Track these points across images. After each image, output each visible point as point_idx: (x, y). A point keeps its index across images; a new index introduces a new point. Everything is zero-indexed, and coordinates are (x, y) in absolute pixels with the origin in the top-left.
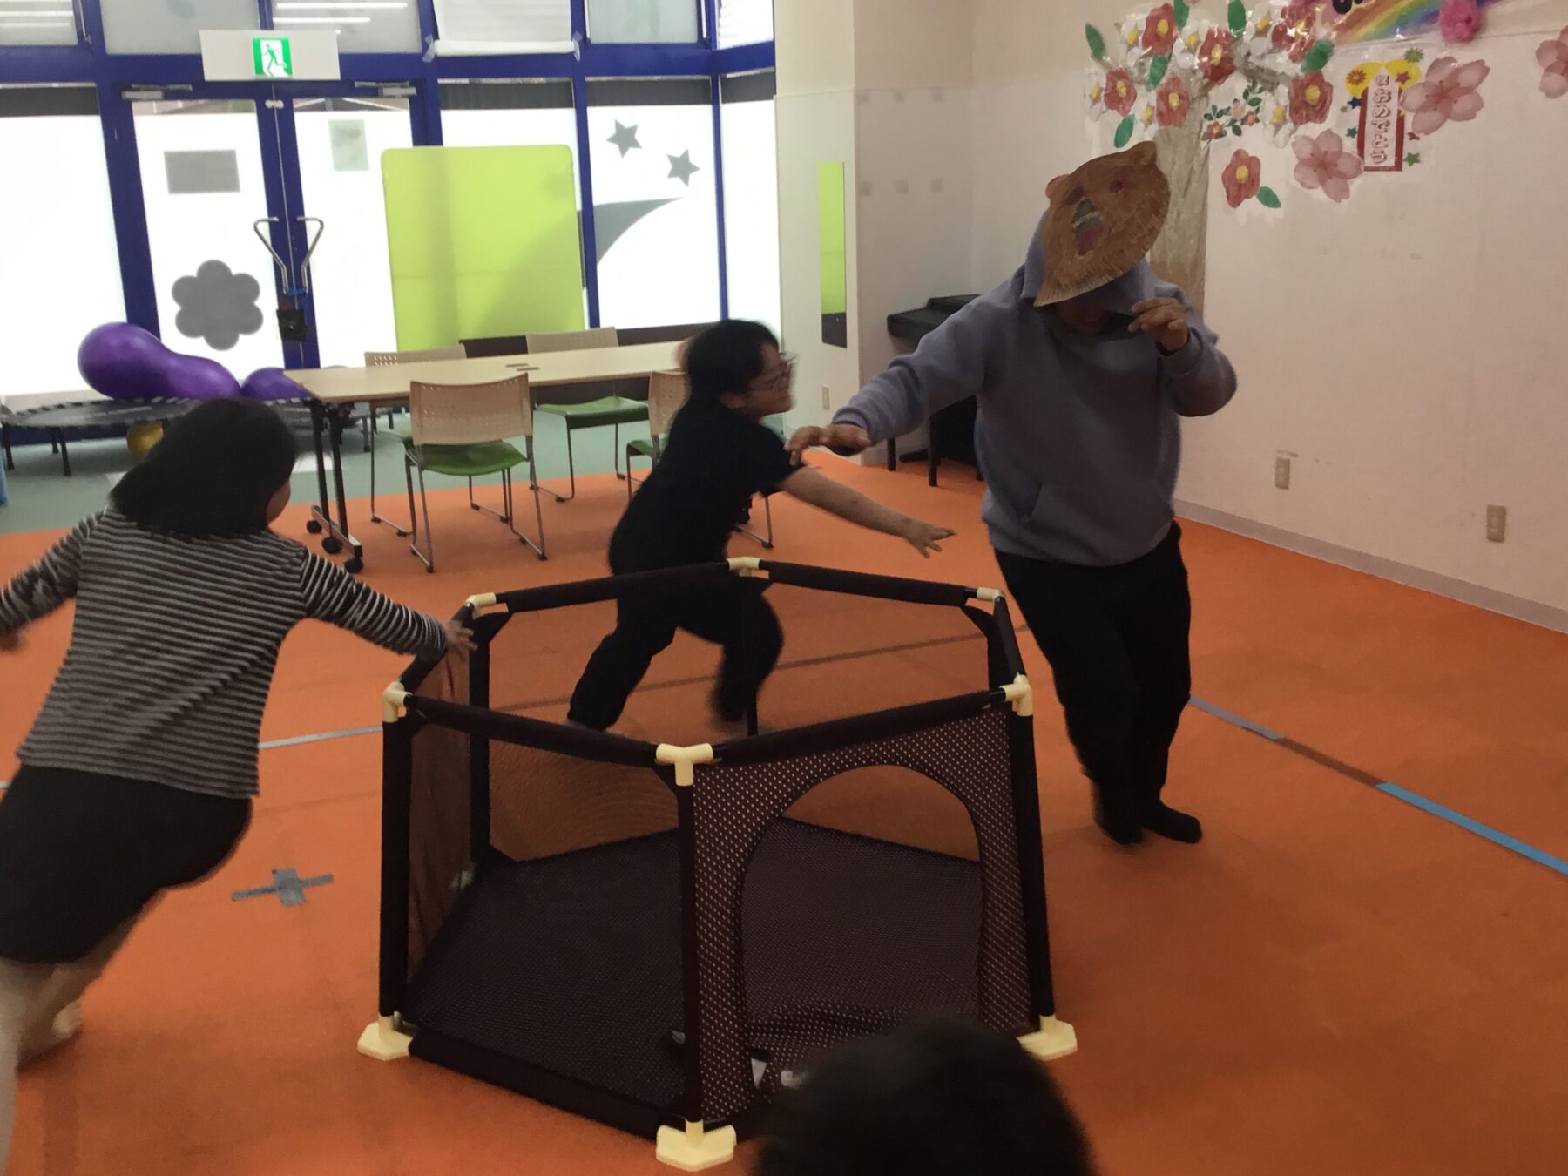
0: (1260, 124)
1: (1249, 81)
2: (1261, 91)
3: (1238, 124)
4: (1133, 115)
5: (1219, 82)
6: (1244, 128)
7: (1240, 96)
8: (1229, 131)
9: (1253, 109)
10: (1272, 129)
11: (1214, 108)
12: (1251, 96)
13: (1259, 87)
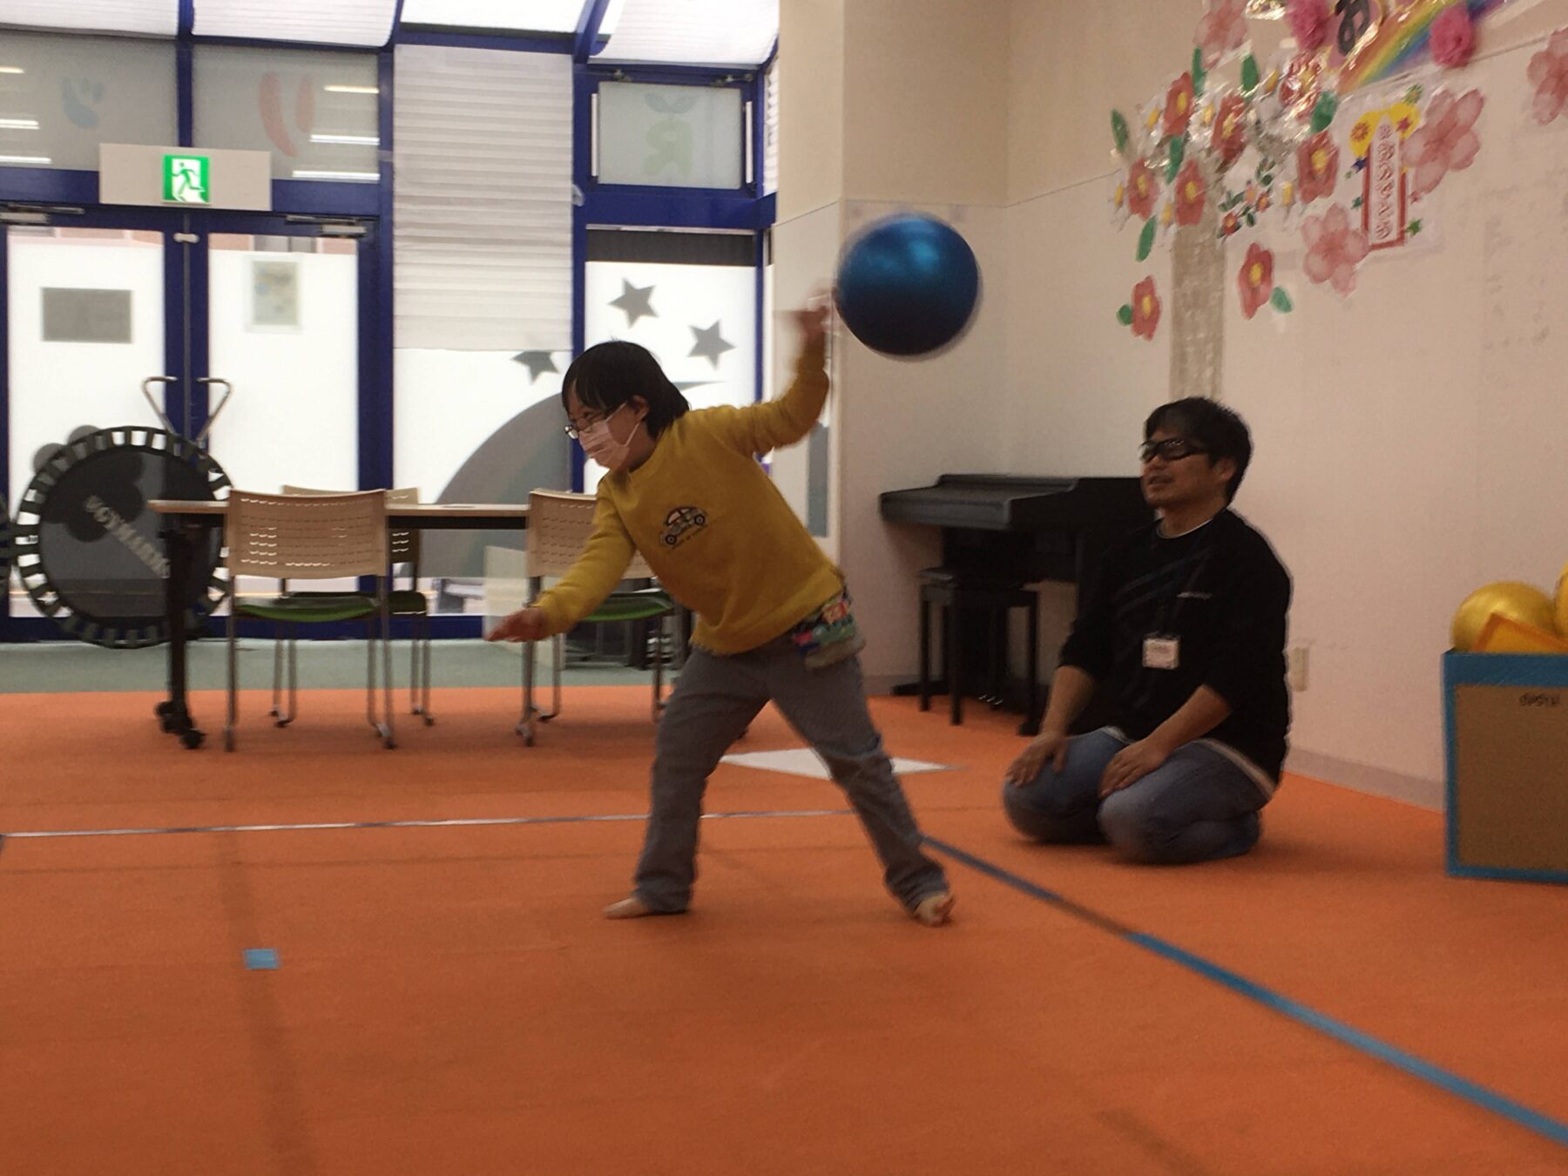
0: (1273, 208)
1: (1260, 155)
2: (1273, 165)
3: (1252, 211)
4: (1155, 217)
5: (1232, 162)
7: (1253, 174)
8: (1243, 219)
9: (1266, 189)
10: (1283, 212)
11: (1229, 194)
12: (1264, 174)
13: (1270, 160)
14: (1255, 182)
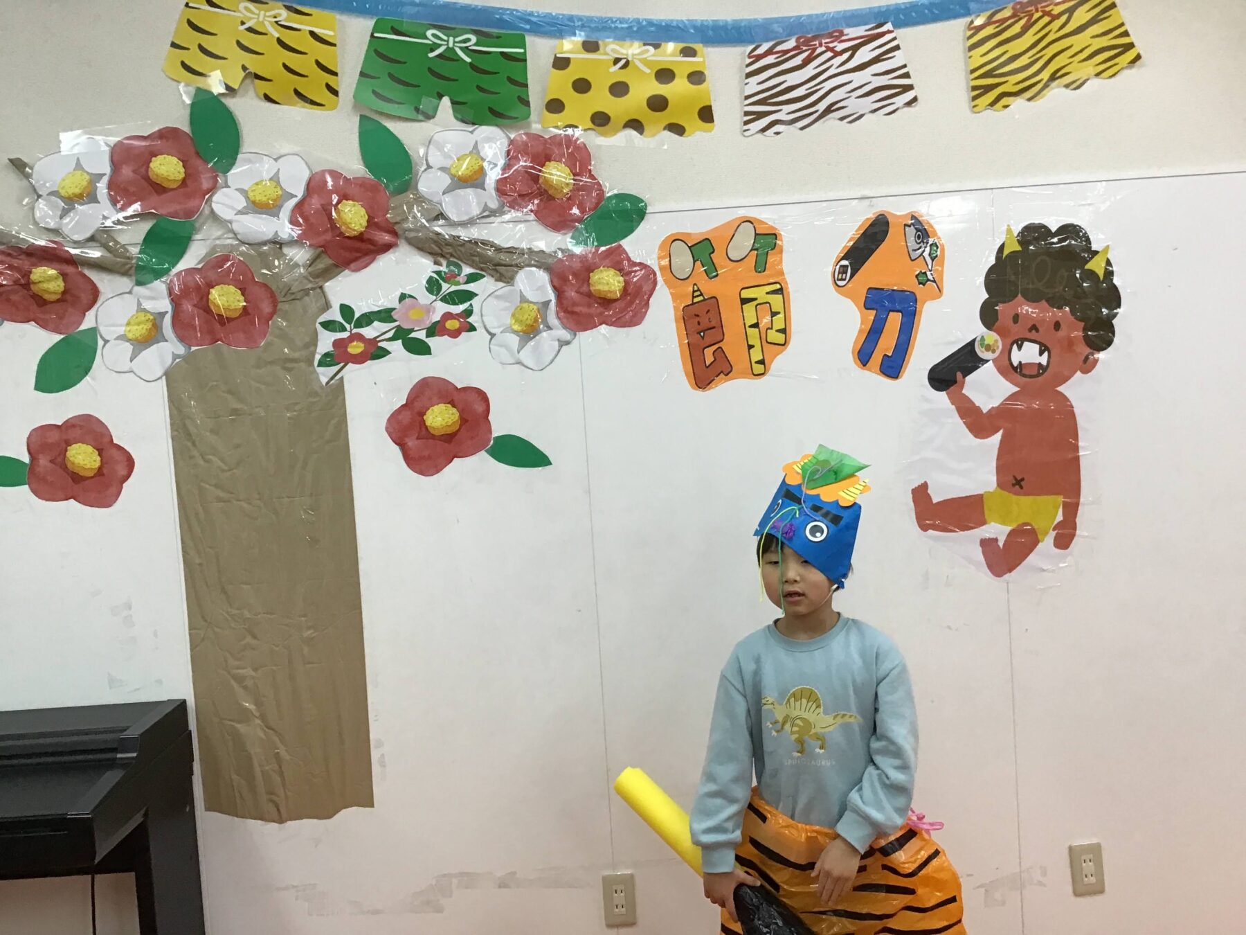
0: (480, 336)
1: (436, 263)
2: (472, 278)
3: (421, 335)
4: (93, 331)
5: (353, 266)
6: (433, 342)
7: (417, 287)
8: (396, 347)
9: (459, 309)
10: (514, 340)
11: (346, 311)
12: (446, 288)
13: (467, 270)
14: (425, 298)
